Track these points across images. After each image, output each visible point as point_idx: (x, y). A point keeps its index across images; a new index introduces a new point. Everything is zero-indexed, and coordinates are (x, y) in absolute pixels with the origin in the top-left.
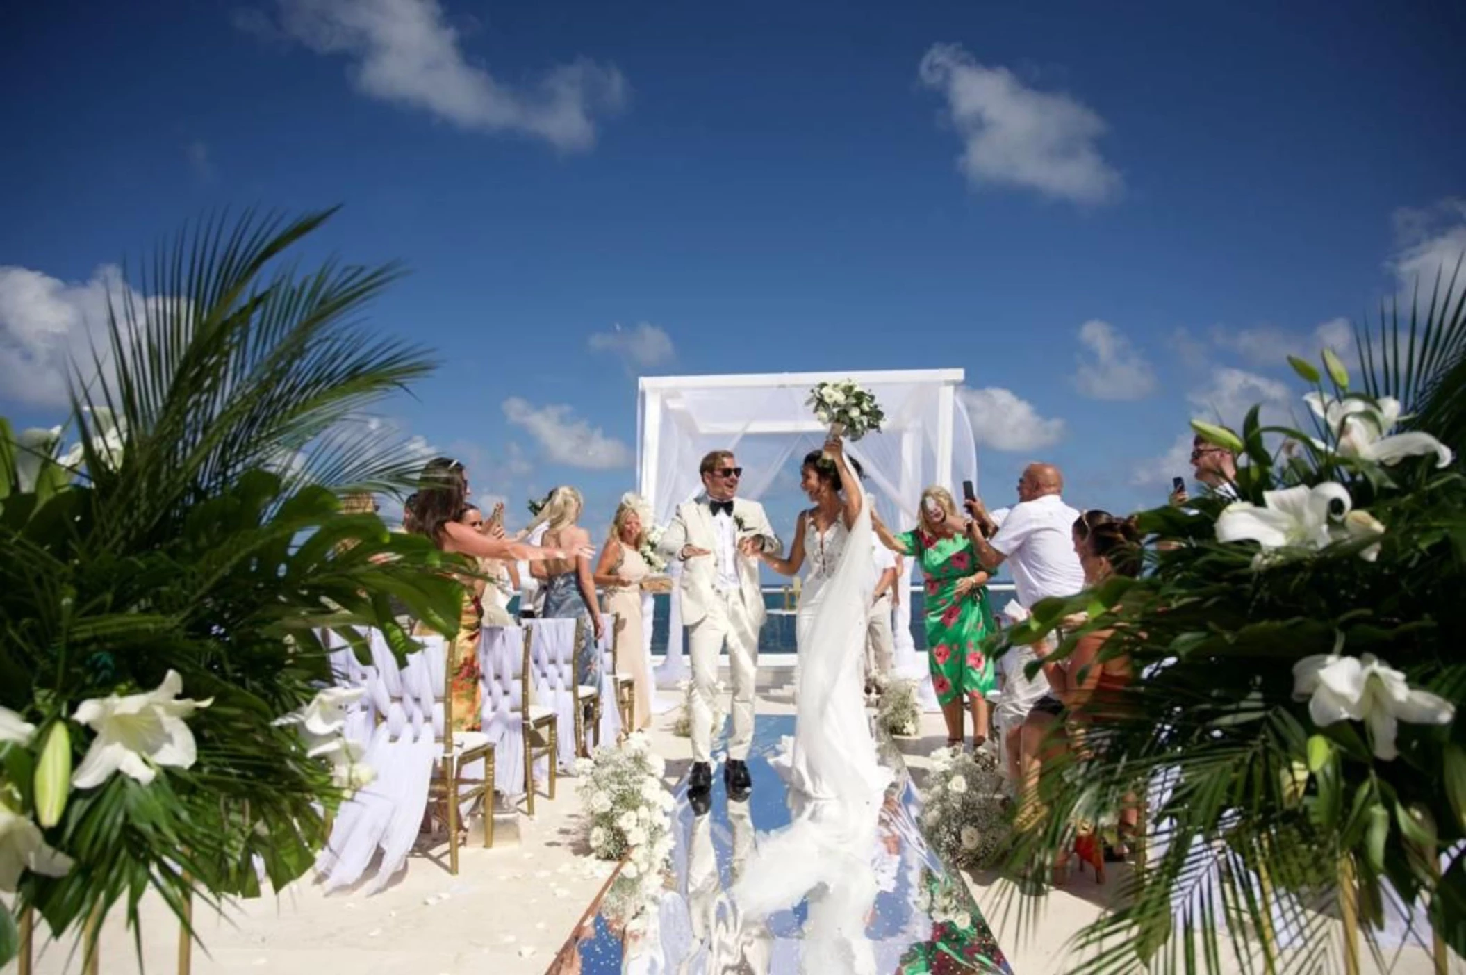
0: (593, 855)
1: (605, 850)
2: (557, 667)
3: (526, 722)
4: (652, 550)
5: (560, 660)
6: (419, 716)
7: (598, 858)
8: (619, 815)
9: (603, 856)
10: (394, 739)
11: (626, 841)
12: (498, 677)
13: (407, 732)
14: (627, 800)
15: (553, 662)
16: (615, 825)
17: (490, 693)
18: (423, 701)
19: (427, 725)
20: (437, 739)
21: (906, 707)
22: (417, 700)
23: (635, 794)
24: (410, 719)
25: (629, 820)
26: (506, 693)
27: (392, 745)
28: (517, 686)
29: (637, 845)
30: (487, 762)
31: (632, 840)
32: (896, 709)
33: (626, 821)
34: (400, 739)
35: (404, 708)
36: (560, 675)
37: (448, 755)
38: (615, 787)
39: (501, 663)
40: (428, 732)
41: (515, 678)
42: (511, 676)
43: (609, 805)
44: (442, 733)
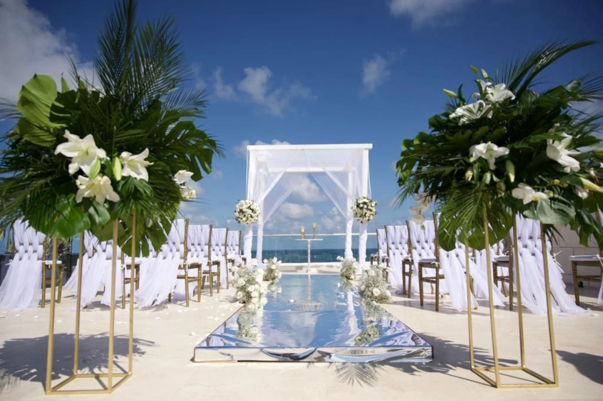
0: (238, 302)
1: (243, 300)
2: (219, 247)
3: (210, 261)
4: (252, 212)
5: (220, 244)
6: (174, 249)
7: (240, 303)
8: (248, 287)
9: (242, 302)
10: (164, 258)
11: (251, 296)
12: (199, 244)
13: (170, 255)
14: (251, 281)
15: (217, 245)
16: (247, 290)
17: (196, 251)
18: (176, 244)
19: (178, 252)
20: (181, 258)
21: (351, 269)
22: (174, 243)
23: (254, 279)
24: (171, 251)
25: (252, 288)
26: (202, 250)
27: (164, 260)
28: (206, 248)
29: (255, 297)
30: (199, 270)
31: (253, 295)
32: (347, 270)
33: (250, 288)
34: (167, 259)
35: (169, 247)
36: (220, 250)
37: (185, 264)
38: (247, 276)
39: (200, 238)
40: (178, 255)
41: (206, 245)
42: (204, 244)
43: (244, 283)
44: (183, 255)
